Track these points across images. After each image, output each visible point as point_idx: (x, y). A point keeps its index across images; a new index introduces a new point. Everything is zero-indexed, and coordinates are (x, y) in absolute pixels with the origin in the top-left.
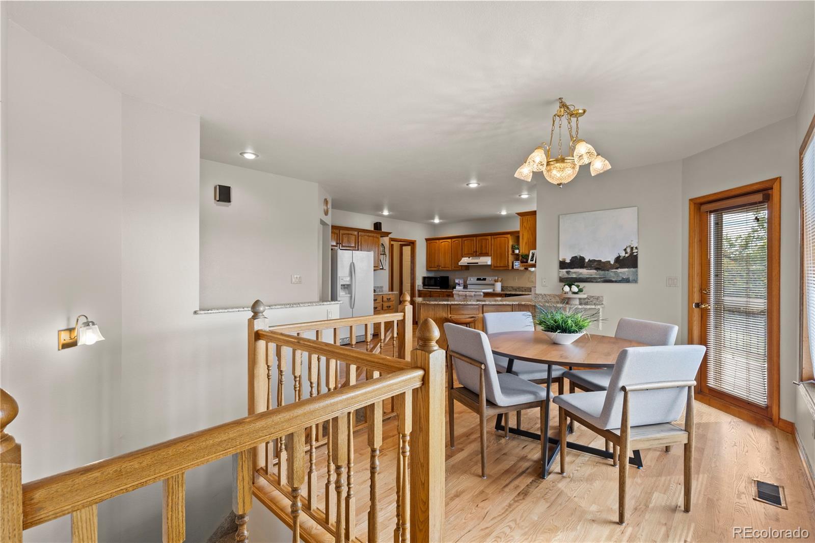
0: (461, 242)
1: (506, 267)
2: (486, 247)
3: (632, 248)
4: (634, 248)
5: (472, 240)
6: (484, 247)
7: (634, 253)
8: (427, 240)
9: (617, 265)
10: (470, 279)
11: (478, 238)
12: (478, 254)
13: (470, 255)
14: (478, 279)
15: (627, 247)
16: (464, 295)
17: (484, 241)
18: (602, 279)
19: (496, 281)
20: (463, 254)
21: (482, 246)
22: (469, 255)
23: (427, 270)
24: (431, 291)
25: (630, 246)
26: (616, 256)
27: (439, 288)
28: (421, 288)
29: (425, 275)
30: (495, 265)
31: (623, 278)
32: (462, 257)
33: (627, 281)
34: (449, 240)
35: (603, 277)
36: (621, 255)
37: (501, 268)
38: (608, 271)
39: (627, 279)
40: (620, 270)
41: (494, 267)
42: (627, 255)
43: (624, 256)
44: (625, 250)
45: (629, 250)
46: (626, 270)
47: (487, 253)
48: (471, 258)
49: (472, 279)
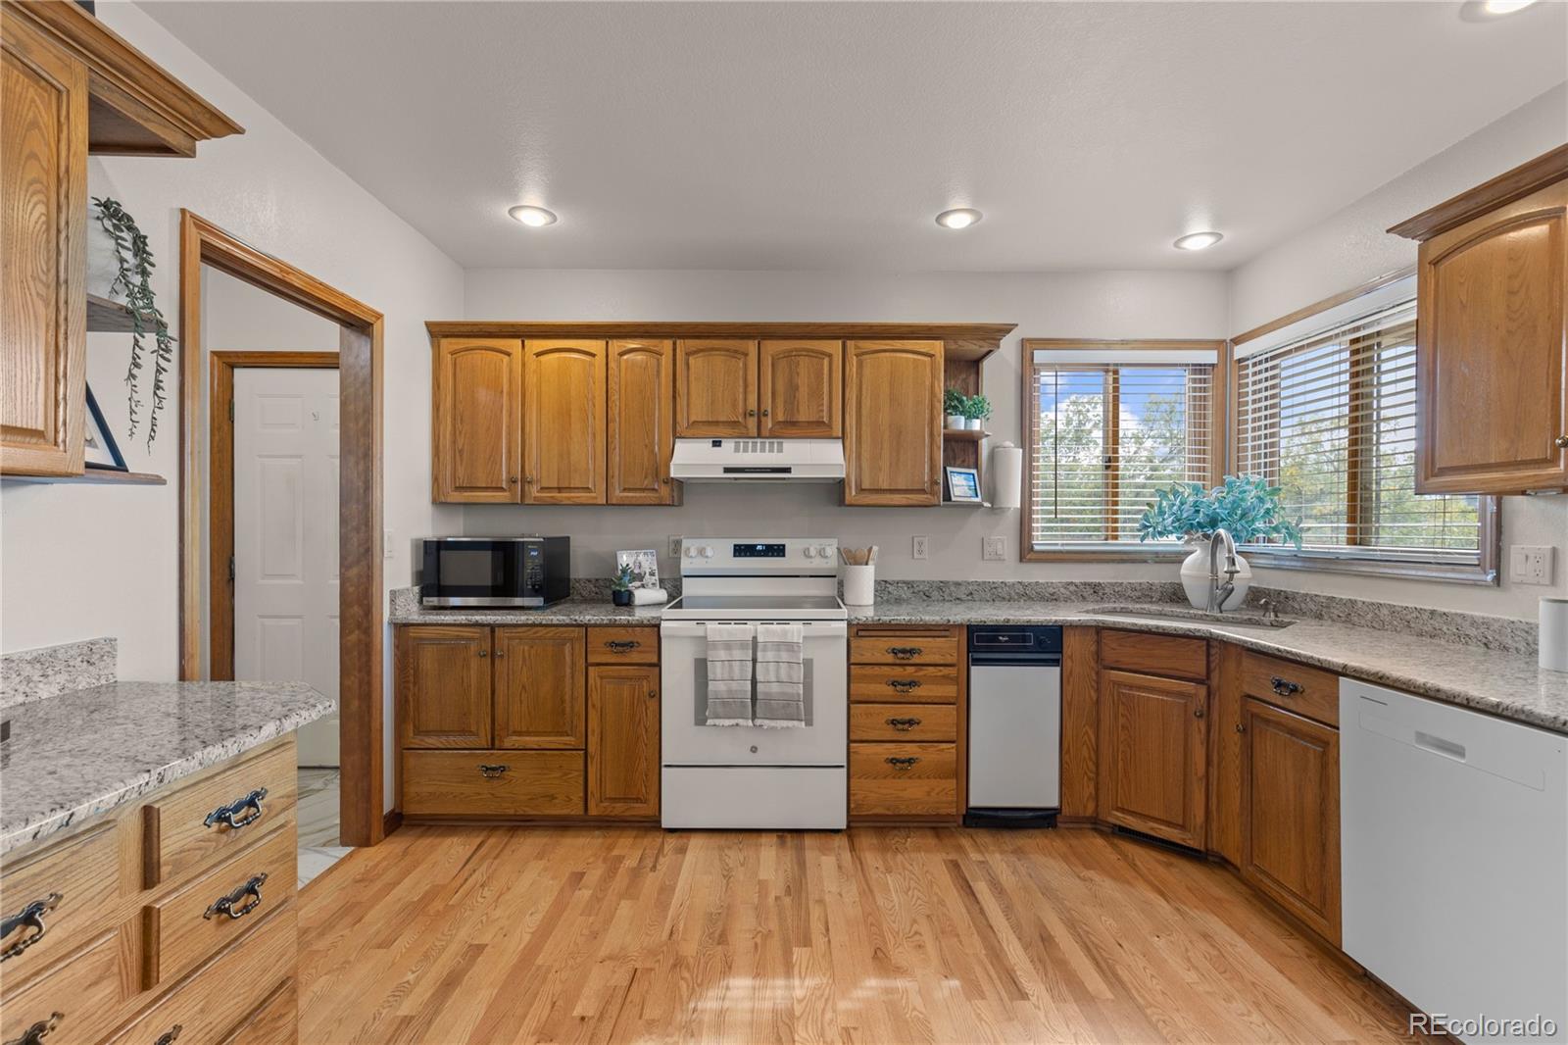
0: (666, 361)
1: (923, 491)
2: (815, 393)
5: (735, 353)
6: (803, 392)
8: (438, 332)
10: (701, 552)
11: (772, 347)
12: (769, 423)
13: (720, 431)
14: (741, 551)
16: (742, 645)
17: (804, 364)
19: (852, 558)
20: (682, 422)
21: (793, 388)
22: (715, 431)
23: (438, 502)
24: (493, 627)
27: (538, 601)
28: (410, 611)
29: (430, 533)
30: (866, 485)
32: (676, 436)
34: (596, 346)
37: (898, 499)
41: (861, 490)
47: (820, 423)
48: (728, 445)
49: (709, 552)
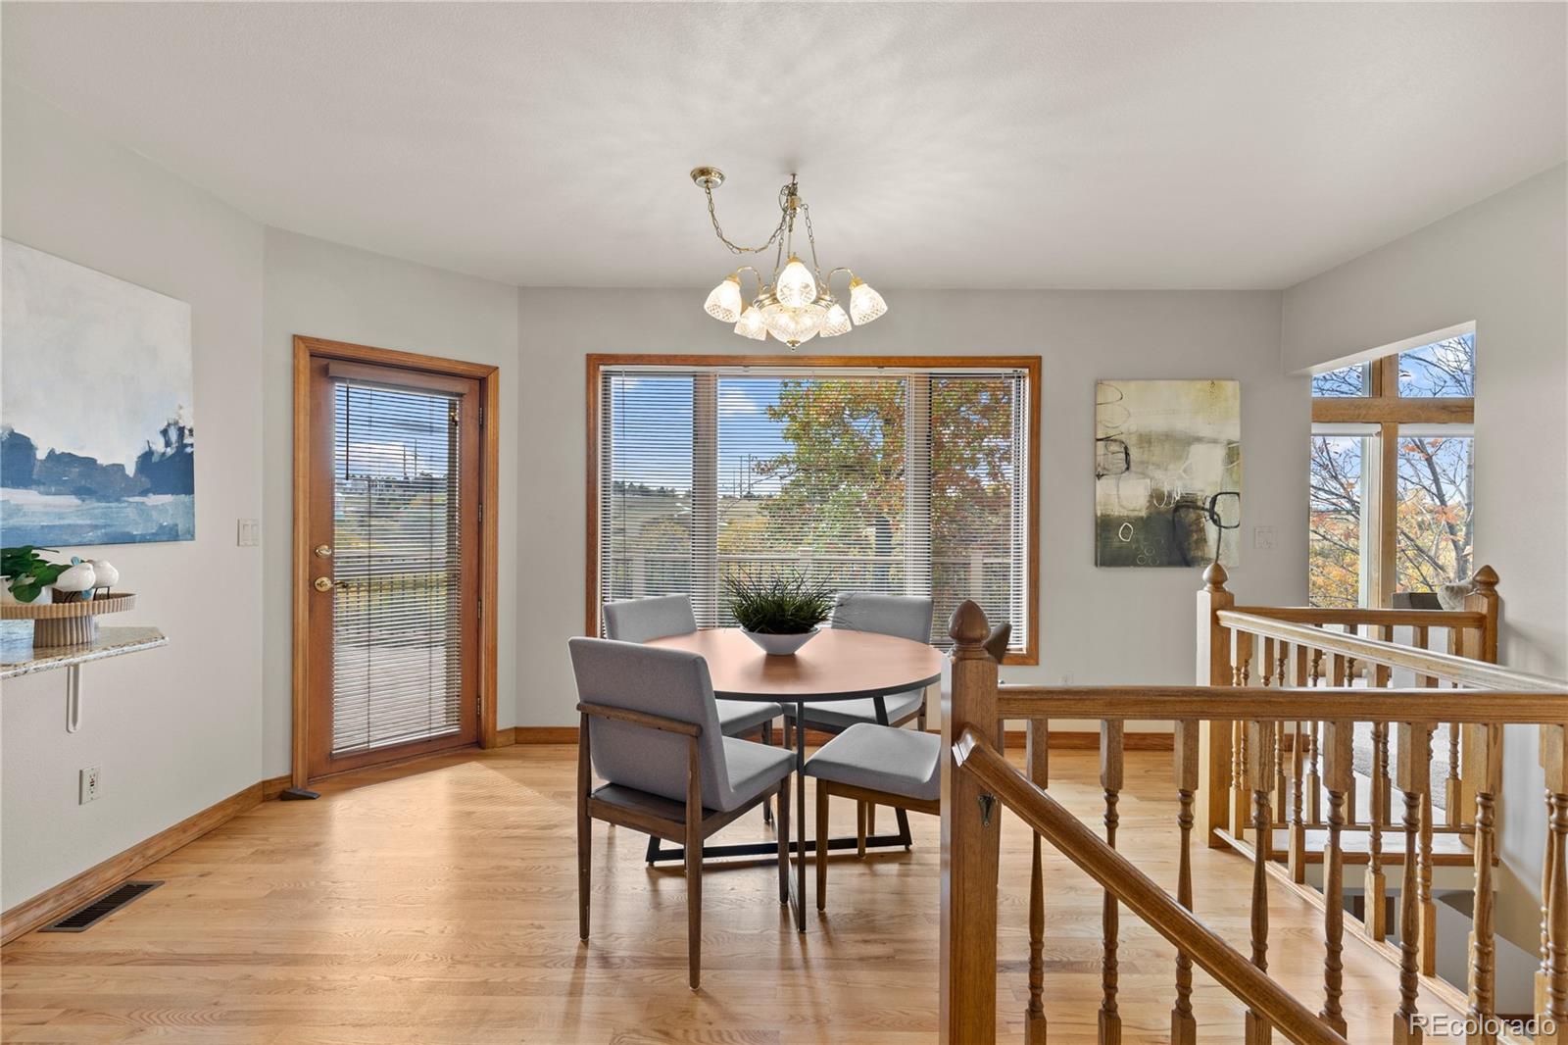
3: (181, 430)
4: (187, 432)
7: (186, 446)
9: (146, 482)
15: (169, 425)
18: (99, 533)
25: (176, 423)
26: (139, 449)
31: (161, 527)
33: (171, 535)
35: (101, 522)
36: (154, 448)
38: (118, 500)
39: (171, 529)
40: (154, 500)
42: (170, 451)
43: (164, 454)
44: (165, 432)
45: (173, 435)
46: (168, 498)
